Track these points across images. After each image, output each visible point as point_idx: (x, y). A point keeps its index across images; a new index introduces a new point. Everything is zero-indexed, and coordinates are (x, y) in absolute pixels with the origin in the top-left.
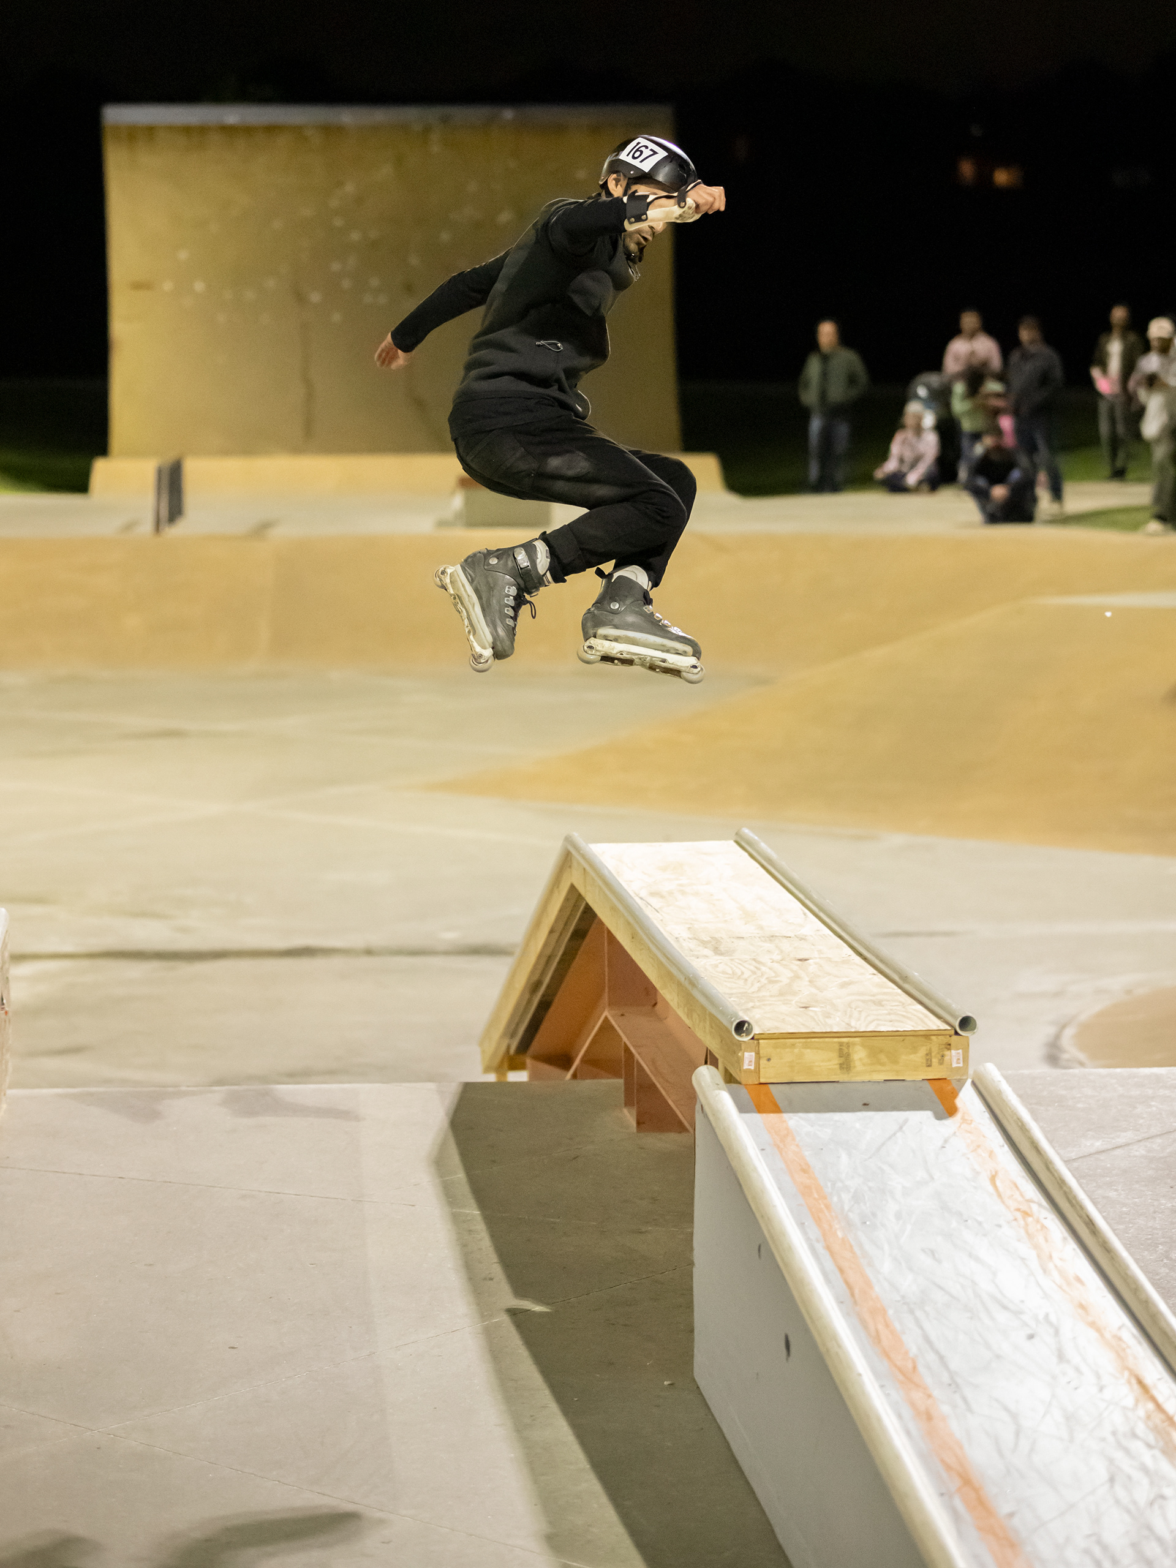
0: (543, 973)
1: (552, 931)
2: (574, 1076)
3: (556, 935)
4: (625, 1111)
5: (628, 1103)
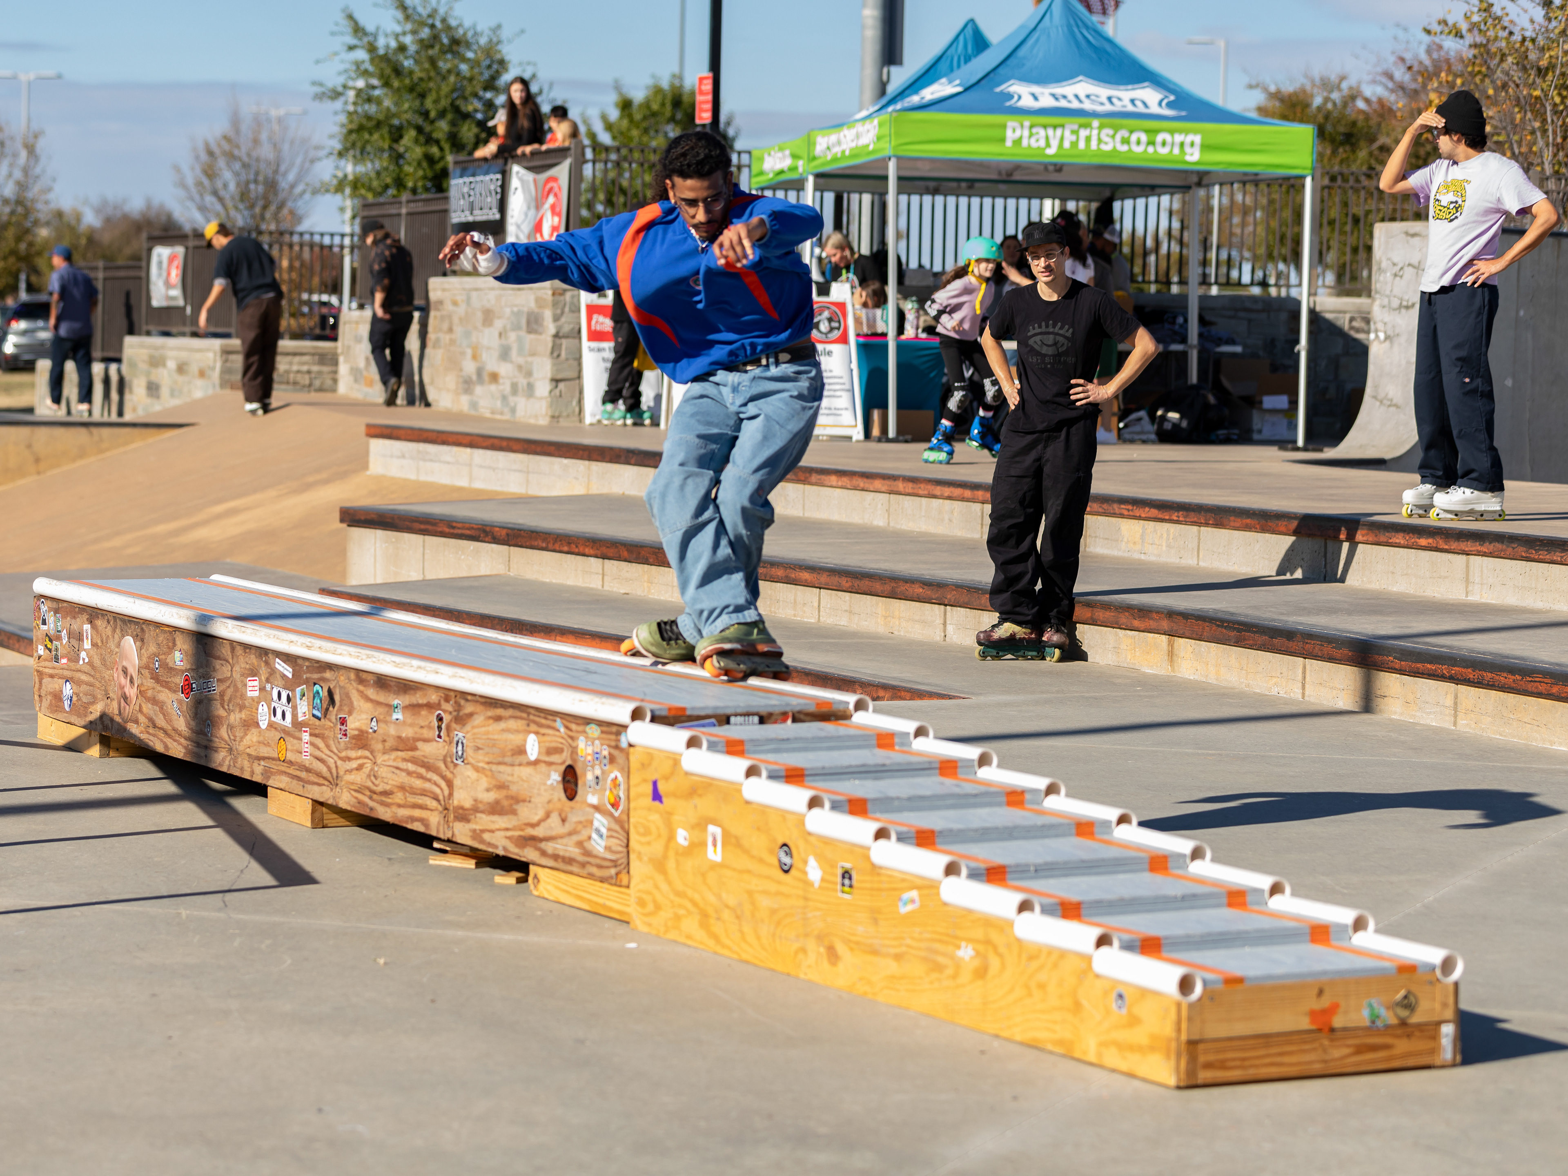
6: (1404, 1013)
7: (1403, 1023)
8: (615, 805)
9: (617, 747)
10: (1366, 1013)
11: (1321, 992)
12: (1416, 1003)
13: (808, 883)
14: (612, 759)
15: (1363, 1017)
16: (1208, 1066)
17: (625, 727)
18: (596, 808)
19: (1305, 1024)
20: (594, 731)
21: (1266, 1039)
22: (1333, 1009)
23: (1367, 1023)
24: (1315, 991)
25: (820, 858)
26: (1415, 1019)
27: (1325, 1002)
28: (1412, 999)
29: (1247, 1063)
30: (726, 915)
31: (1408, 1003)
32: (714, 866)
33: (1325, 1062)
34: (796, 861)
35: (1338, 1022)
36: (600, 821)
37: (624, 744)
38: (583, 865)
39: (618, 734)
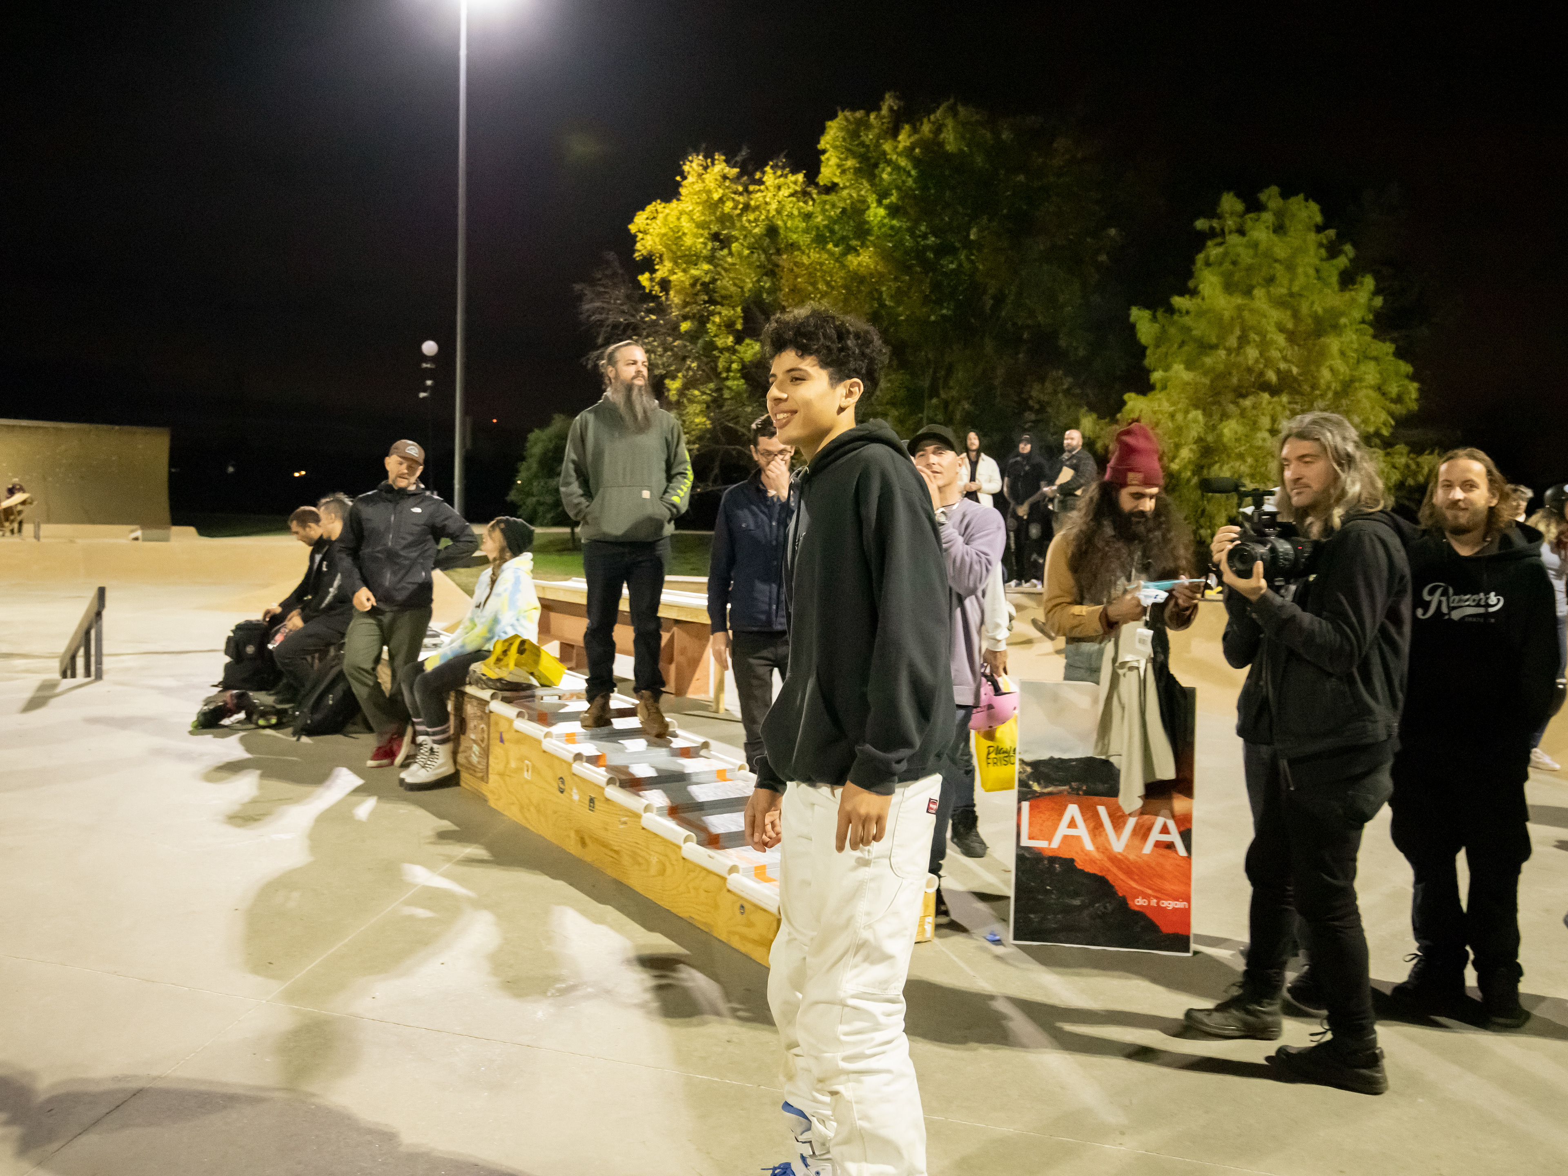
8: (482, 741)
9: (484, 712)
13: (572, 800)
14: (481, 718)
17: (487, 703)
18: (475, 741)
20: (475, 703)
25: (578, 788)
30: (532, 809)
32: (527, 782)
34: (567, 787)
36: (476, 748)
37: (487, 711)
38: (467, 768)
39: (485, 705)
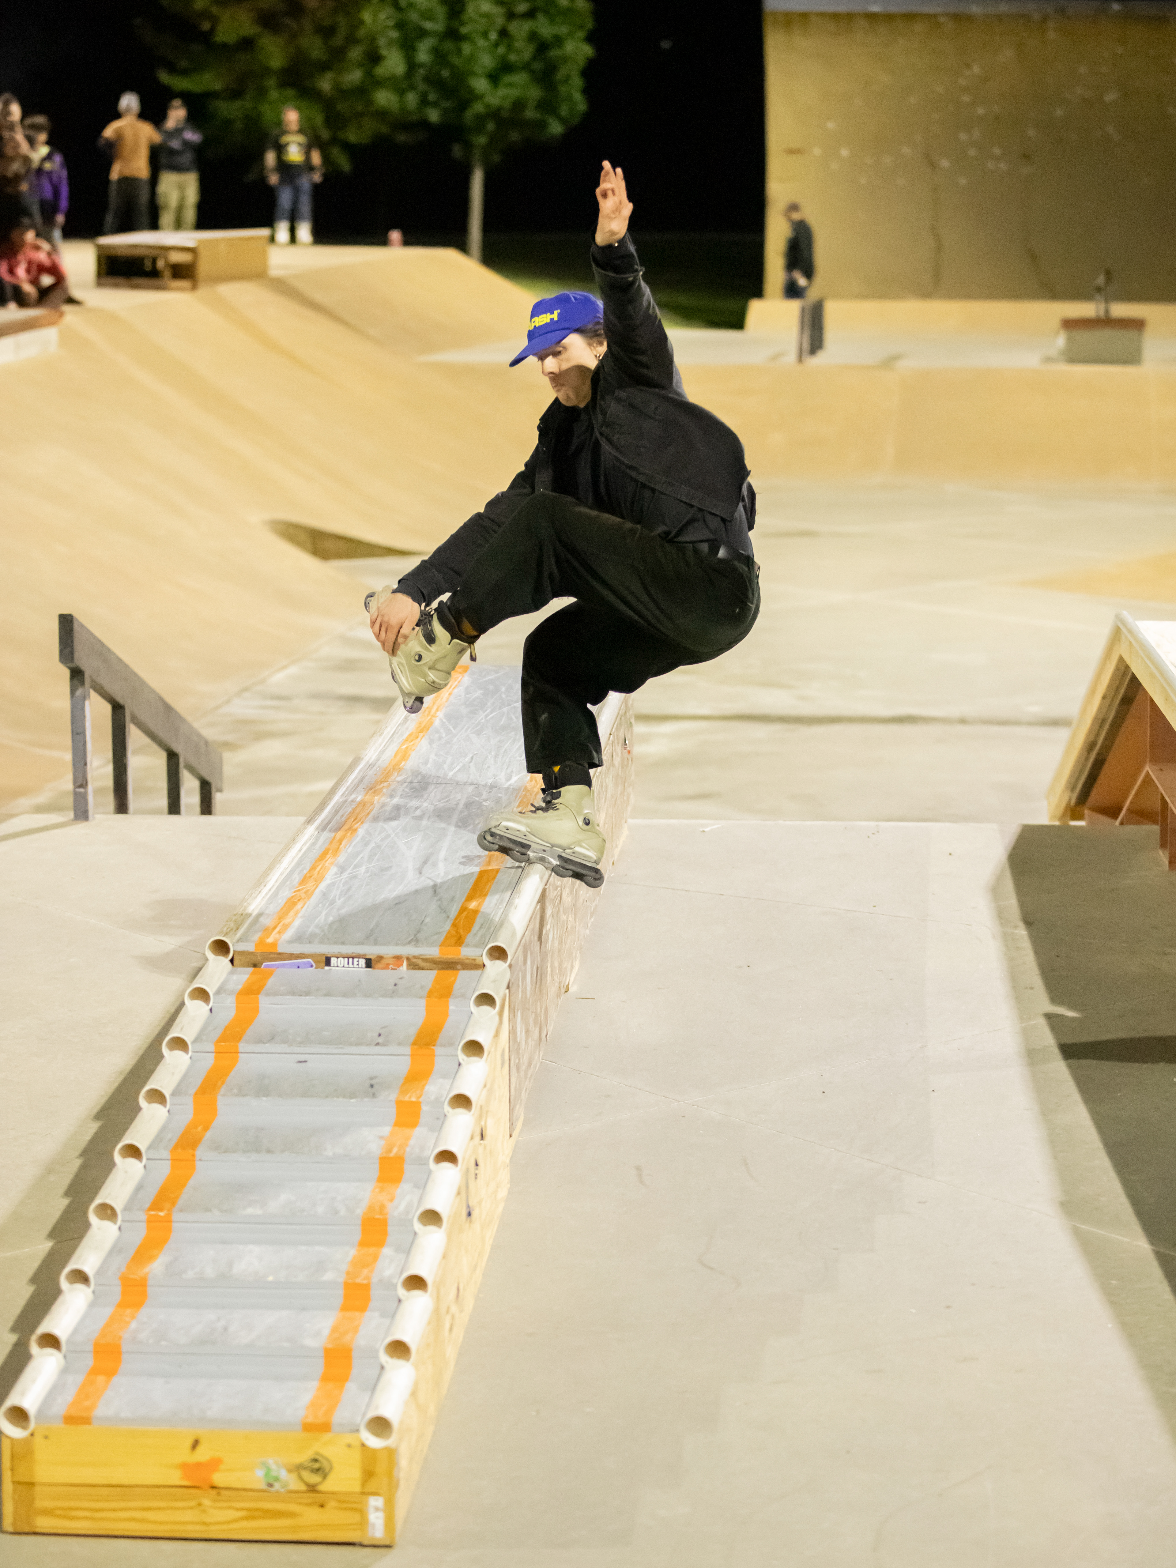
0: (1098, 735)
1: (1104, 698)
2: (1122, 823)
3: (1108, 701)
4: (1160, 852)
5: (1163, 845)
6: (314, 1479)
7: (312, 1489)
10: (260, 1473)
11: (196, 1444)
12: (331, 1468)
15: (257, 1478)
16: (47, 1512)
19: (176, 1478)
21: (124, 1489)
22: (214, 1464)
23: (263, 1486)
24: (189, 1443)
26: (326, 1486)
27: (202, 1455)
28: (325, 1465)
29: (99, 1515)
31: (319, 1467)
33: (204, 1524)
35: (218, 1479)
